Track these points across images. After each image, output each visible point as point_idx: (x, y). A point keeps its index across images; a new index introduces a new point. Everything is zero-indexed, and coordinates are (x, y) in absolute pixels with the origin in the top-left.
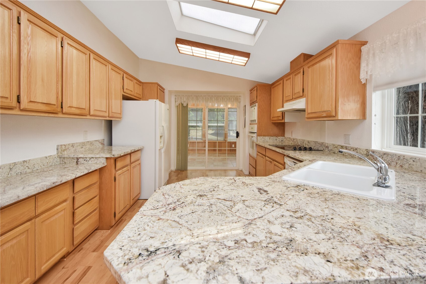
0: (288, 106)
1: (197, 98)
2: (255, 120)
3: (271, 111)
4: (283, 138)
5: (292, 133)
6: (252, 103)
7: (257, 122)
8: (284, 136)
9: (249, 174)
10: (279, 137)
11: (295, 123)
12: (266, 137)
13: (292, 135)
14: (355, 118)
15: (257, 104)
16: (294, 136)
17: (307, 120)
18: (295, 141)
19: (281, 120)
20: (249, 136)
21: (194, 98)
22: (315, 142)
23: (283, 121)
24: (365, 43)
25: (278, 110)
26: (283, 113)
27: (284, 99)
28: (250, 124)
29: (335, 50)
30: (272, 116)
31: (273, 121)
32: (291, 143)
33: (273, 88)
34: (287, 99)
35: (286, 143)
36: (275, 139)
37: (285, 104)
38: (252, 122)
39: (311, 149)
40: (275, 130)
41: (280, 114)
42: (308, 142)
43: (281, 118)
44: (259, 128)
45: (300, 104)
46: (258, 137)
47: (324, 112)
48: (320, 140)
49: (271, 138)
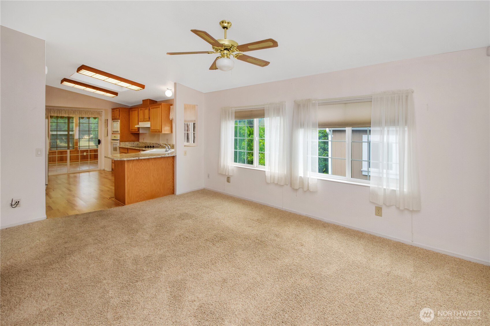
0: (142, 125)
1: (59, 111)
2: (118, 131)
3: (129, 125)
4: (138, 142)
5: (144, 139)
6: (114, 119)
7: (119, 132)
8: (139, 141)
9: (112, 170)
10: (135, 142)
11: (146, 133)
12: (127, 142)
13: (144, 140)
14: (168, 133)
15: (119, 121)
16: (145, 141)
17: (151, 133)
18: (146, 143)
19: (137, 132)
20: (111, 142)
21: (56, 112)
22: (156, 143)
23: (138, 132)
24: (172, 105)
25: (136, 126)
26: (139, 128)
27: (139, 120)
28: (112, 134)
29: (161, 106)
30: (130, 129)
31: (131, 132)
32: (143, 145)
33: (131, 111)
34: (141, 120)
35: (141, 145)
36: (133, 143)
37: (140, 123)
38: (114, 133)
39: (153, 147)
40: (133, 138)
41: (137, 129)
42: (153, 144)
43: (137, 131)
44: (121, 137)
45: (148, 125)
46: (121, 143)
47: (158, 130)
48: (158, 142)
49: (130, 143)
